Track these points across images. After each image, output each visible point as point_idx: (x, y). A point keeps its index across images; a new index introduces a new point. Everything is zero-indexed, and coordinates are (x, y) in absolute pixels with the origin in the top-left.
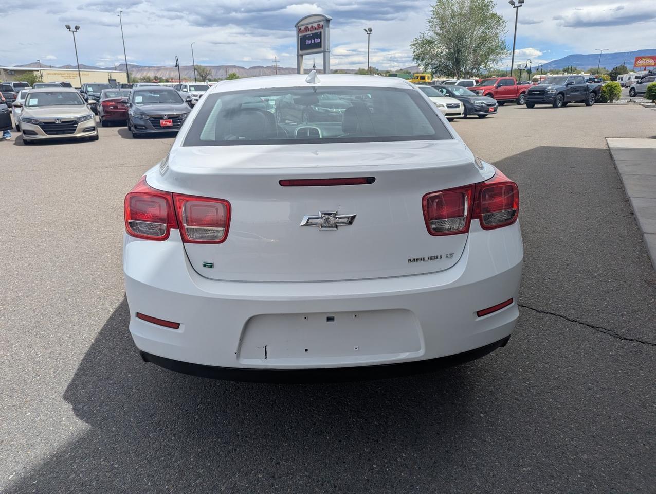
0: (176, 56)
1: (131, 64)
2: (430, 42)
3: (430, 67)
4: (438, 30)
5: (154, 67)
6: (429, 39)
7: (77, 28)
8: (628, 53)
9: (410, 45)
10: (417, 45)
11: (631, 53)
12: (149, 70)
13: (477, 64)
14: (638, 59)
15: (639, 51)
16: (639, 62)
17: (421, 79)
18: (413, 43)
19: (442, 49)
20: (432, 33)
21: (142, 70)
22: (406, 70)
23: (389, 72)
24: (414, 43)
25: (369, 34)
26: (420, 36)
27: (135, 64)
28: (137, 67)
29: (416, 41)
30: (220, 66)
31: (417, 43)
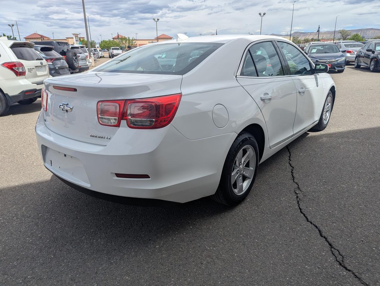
0: (319, 25)
1: (301, 31)
5: (314, 33)
7: (264, 14)
12: (310, 34)
21: (306, 35)
27: (303, 32)
28: (304, 33)
30: (359, 30)
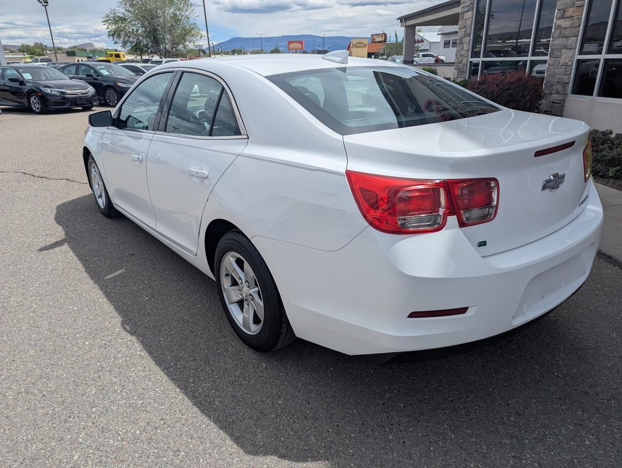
2: (123, 20)
3: (129, 44)
4: (128, 7)
6: (121, 15)
8: (276, 37)
9: (102, 22)
10: (110, 22)
11: (278, 37)
13: (175, 44)
14: (290, 43)
15: (283, 36)
16: (291, 46)
17: (116, 57)
18: (104, 19)
19: (137, 28)
20: (123, 10)
22: (81, 47)
23: (61, 49)
24: (106, 19)
25: (45, 6)
26: (111, 12)
29: (107, 17)
31: (109, 20)
